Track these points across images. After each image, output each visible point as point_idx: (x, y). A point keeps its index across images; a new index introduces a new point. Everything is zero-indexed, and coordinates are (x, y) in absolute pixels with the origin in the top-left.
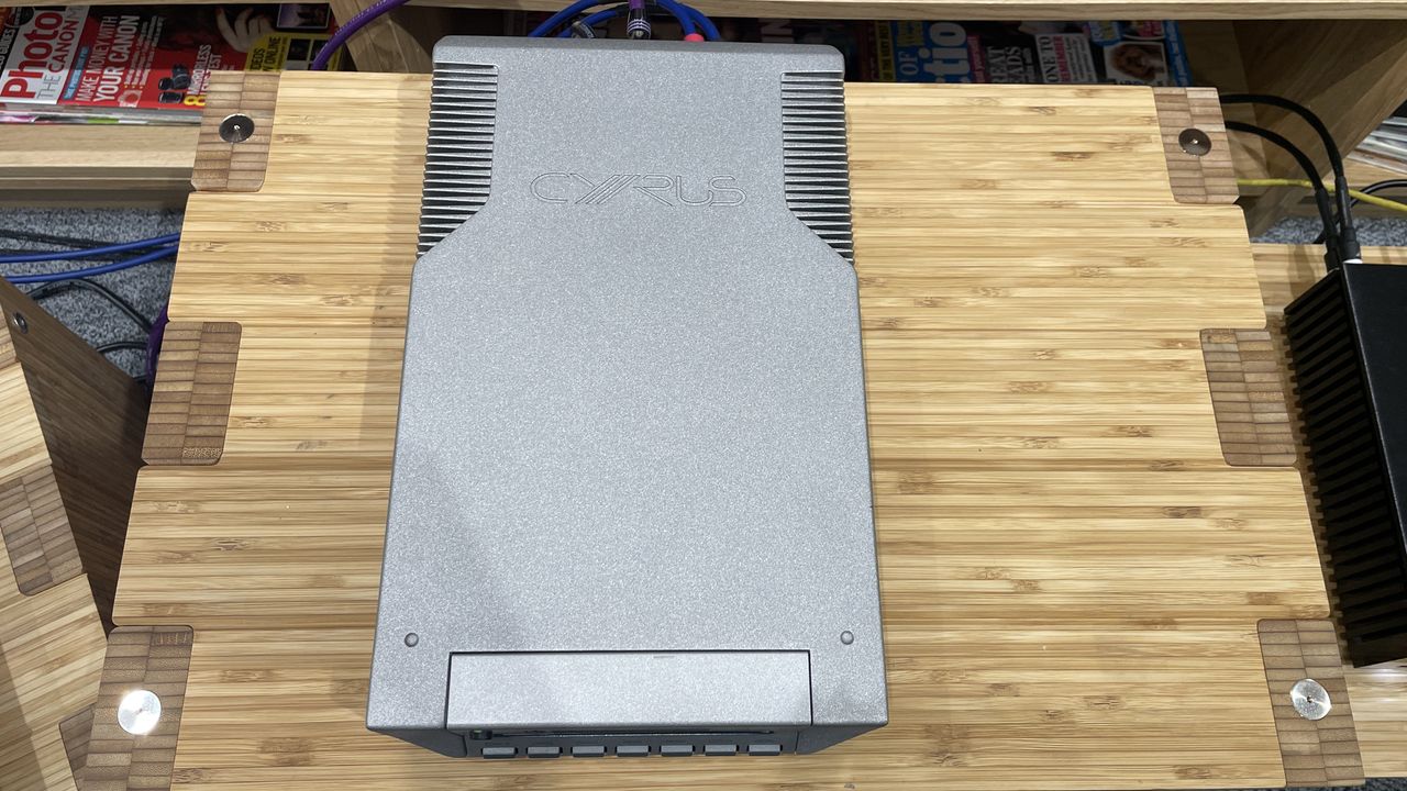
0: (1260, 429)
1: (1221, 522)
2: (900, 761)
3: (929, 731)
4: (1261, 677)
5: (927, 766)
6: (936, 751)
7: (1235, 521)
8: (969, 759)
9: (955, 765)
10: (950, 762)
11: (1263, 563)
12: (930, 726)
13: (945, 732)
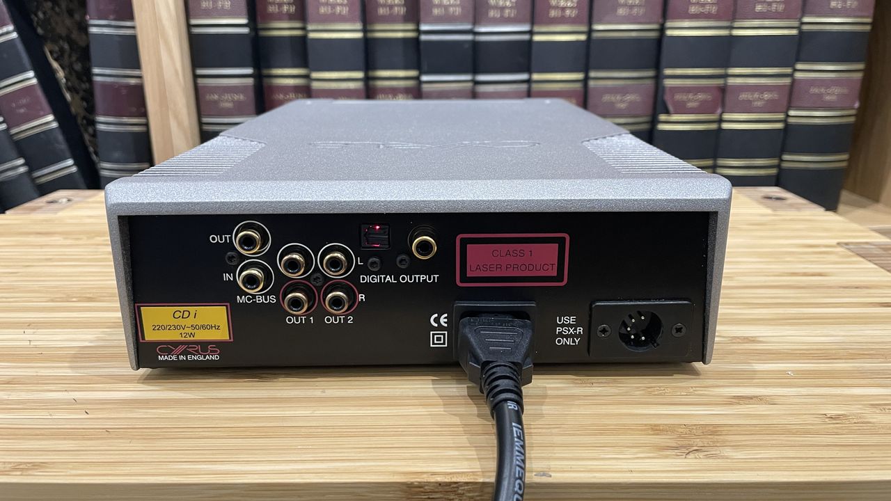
2: (621, 453)
3: (656, 429)
5: (666, 457)
6: (675, 445)
8: (728, 452)
9: (707, 457)
10: (701, 455)
12: (655, 425)
13: (680, 430)
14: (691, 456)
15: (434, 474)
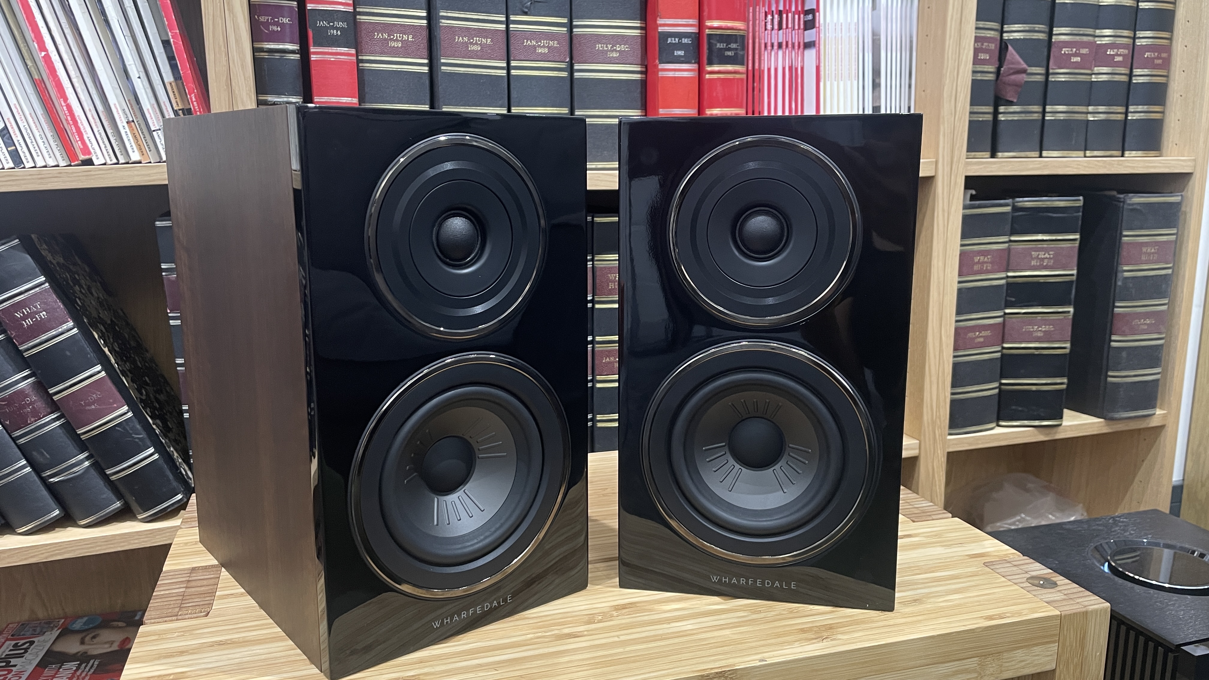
0: (920, 509)
1: (928, 537)
3: (803, 631)
4: (1003, 579)
5: (814, 643)
6: (815, 637)
7: (936, 536)
8: (840, 637)
9: (832, 640)
10: (829, 639)
11: (964, 545)
14: (824, 641)
15: (712, 669)
